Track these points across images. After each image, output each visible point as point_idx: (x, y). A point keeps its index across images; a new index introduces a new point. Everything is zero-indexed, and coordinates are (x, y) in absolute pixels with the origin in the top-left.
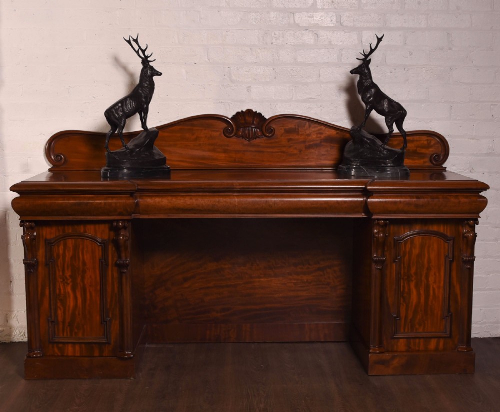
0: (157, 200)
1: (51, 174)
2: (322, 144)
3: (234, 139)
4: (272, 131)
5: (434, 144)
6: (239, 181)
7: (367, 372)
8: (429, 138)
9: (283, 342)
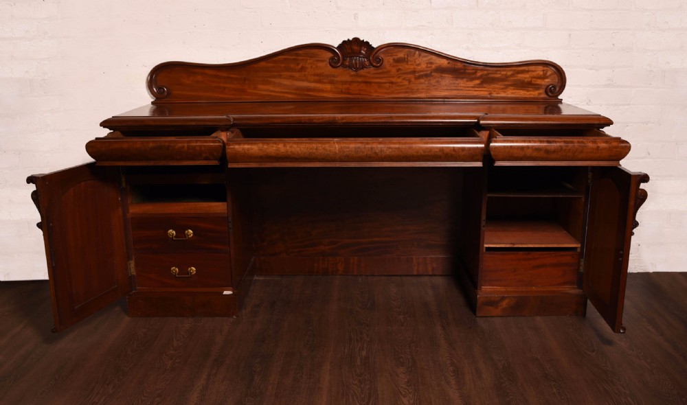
0: (246, 146)
1: (155, 107)
2: (433, 74)
3: (340, 70)
4: (380, 61)
5: (551, 75)
6: (342, 115)
7: (474, 313)
8: (545, 68)
9: (390, 276)
